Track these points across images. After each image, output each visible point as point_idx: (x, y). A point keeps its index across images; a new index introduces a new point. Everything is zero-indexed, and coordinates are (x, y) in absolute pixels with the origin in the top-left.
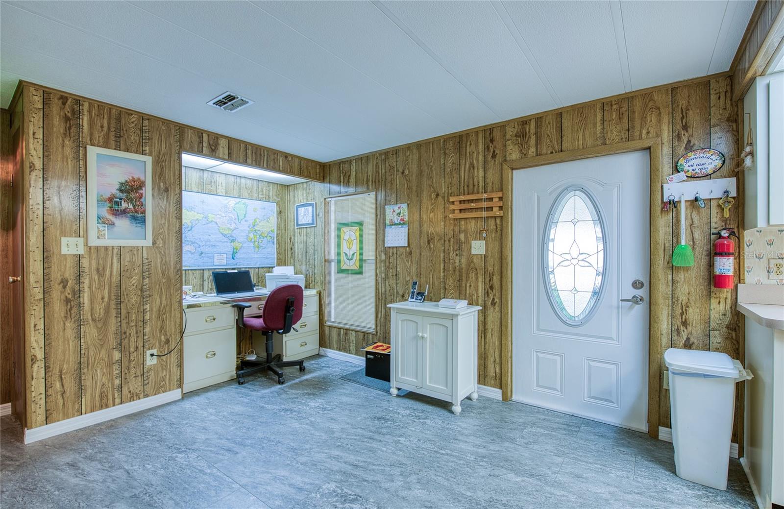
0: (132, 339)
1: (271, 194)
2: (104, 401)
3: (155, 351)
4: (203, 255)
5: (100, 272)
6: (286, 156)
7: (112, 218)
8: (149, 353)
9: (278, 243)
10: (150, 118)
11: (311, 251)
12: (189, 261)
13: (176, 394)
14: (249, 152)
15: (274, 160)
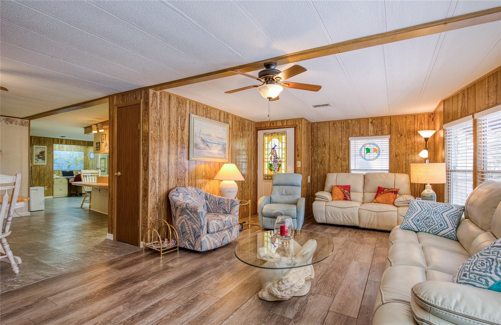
0: (42, 184)
5: (35, 170)
6: (83, 141)
7: (38, 159)
9: (84, 163)
10: (46, 138)
11: (94, 166)
12: (55, 168)
14: (72, 142)
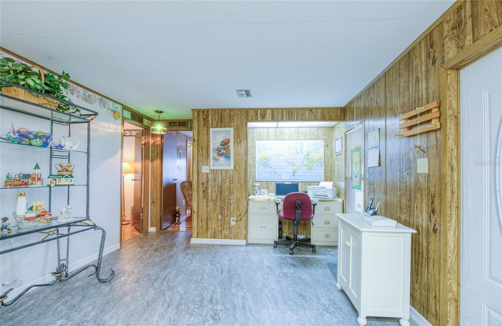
0: (226, 211)
1: (320, 135)
2: (215, 235)
3: (234, 219)
4: (276, 174)
5: (214, 180)
6: (311, 110)
7: (218, 157)
8: (232, 219)
9: (326, 166)
10: (234, 110)
13: (243, 242)
14: (285, 114)
15: (302, 114)
